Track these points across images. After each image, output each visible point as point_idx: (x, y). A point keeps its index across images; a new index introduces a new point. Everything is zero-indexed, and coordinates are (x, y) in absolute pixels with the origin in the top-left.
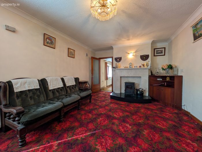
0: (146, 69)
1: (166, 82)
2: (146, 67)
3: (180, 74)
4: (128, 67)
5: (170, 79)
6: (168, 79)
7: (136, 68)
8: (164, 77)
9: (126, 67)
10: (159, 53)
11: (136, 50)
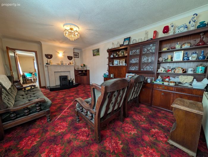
0: (72, 66)
1: (83, 73)
2: (72, 65)
3: (88, 69)
4: (60, 64)
5: (85, 72)
6: (84, 72)
7: (66, 65)
8: (82, 71)
9: (58, 64)
10: (76, 56)
11: (64, 51)
